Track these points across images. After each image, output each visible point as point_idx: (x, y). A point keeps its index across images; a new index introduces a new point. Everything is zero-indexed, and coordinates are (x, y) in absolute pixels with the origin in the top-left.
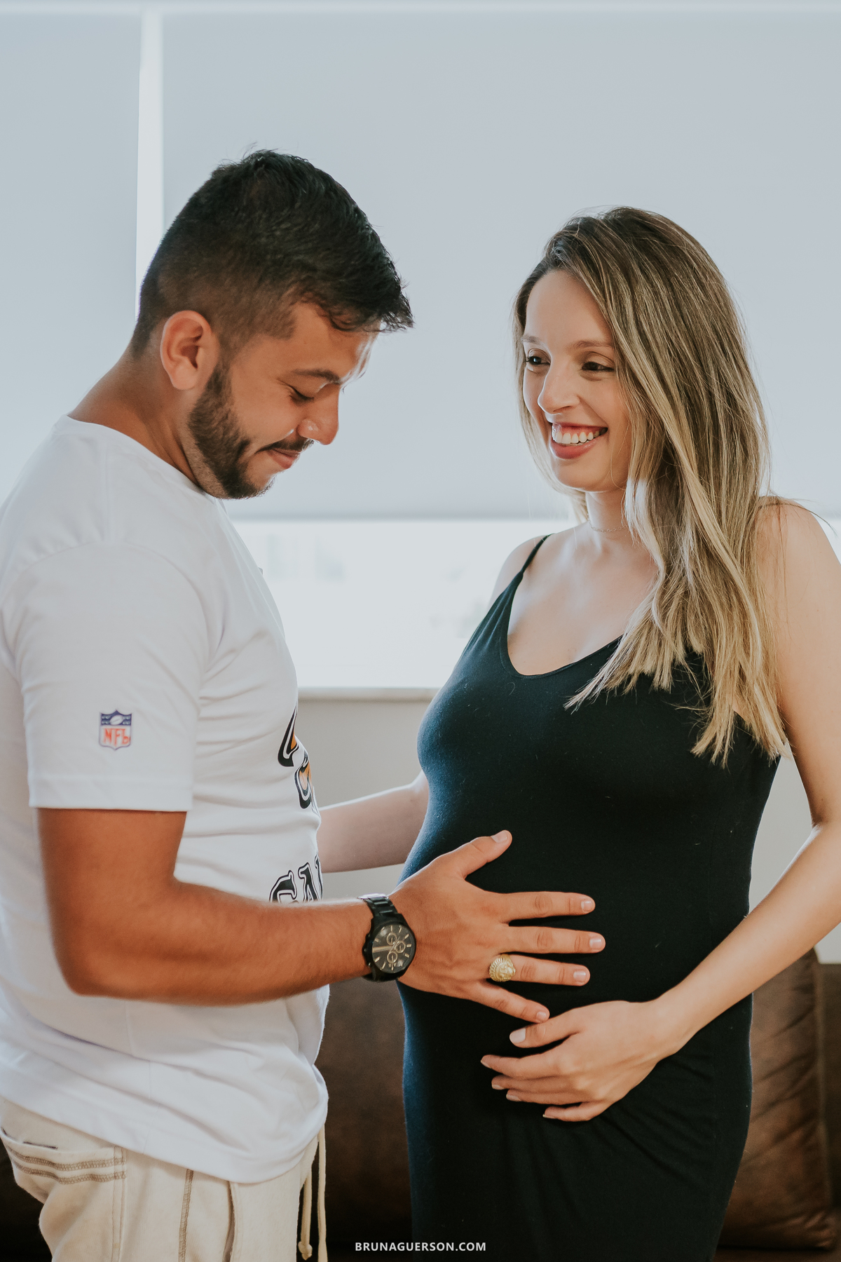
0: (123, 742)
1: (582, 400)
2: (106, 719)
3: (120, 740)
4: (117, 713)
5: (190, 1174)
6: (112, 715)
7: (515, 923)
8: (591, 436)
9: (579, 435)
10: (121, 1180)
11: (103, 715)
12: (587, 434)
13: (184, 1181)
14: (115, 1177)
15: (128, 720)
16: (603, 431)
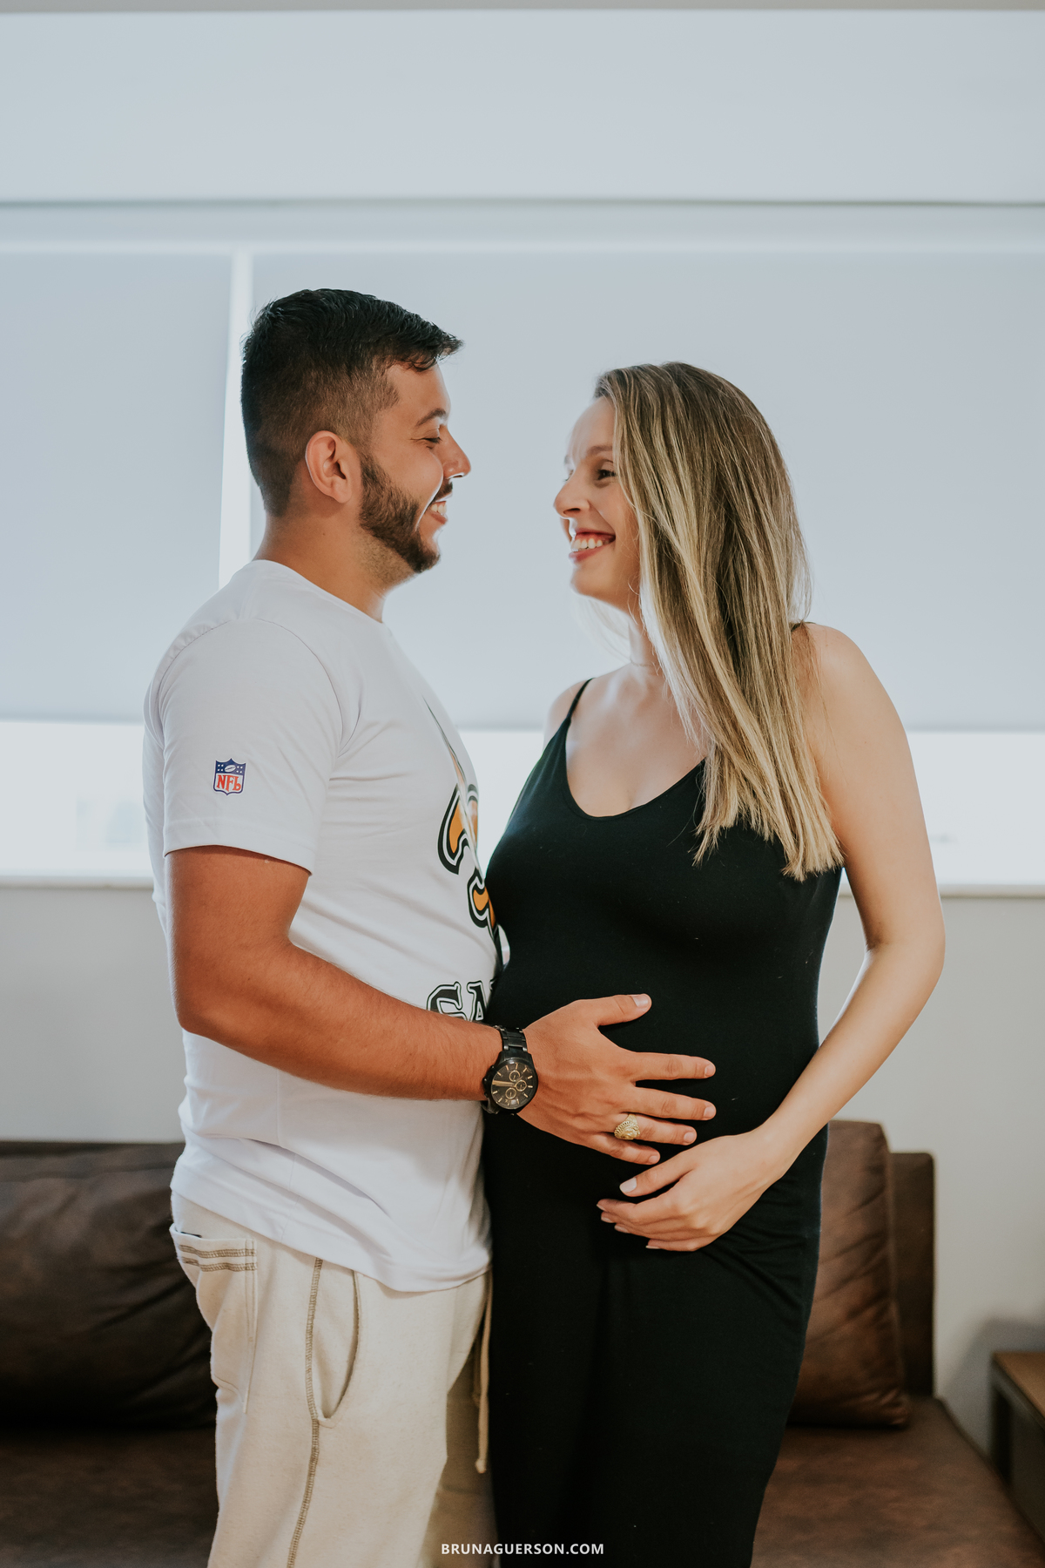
0: (235, 789)
1: (592, 507)
2: (220, 767)
3: (231, 786)
4: (231, 762)
5: (319, 1263)
6: (226, 764)
7: (641, 1084)
8: (600, 543)
9: (587, 541)
10: (250, 1272)
11: (217, 763)
12: (596, 542)
13: (313, 1269)
14: (246, 1269)
15: (241, 769)
16: (611, 538)
